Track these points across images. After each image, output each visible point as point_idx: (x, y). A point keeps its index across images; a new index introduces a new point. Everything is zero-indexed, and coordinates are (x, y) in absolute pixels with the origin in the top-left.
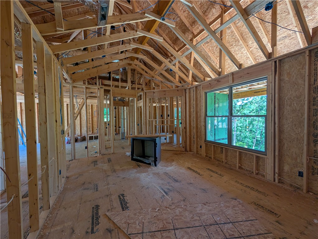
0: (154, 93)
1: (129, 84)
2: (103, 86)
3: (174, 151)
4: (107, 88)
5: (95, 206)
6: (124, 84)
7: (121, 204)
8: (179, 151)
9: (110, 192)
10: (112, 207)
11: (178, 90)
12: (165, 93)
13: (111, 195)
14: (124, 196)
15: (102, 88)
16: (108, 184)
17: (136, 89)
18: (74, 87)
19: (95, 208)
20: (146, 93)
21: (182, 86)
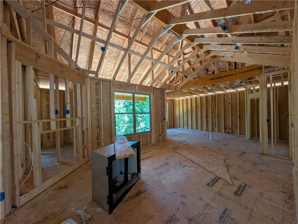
5: (237, 196)
7: (216, 182)
9: (214, 195)
10: (225, 185)
13: (216, 192)
14: (208, 184)
16: (207, 205)
19: (238, 195)
21: (83, 71)
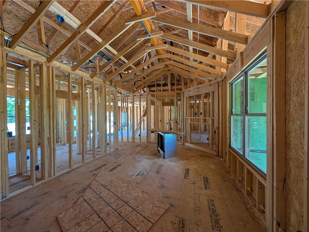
0: (190, 91)
1: (169, 87)
2: (150, 92)
3: (206, 153)
4: (153, 93)
6: (166, 88)
8: (210, 154)
11: (210, 85)
12: (198, 90)
15: (149, 94)
17: (175, 90)
18: (135, 96)
20: (184, 92)
21: (215, 79)
